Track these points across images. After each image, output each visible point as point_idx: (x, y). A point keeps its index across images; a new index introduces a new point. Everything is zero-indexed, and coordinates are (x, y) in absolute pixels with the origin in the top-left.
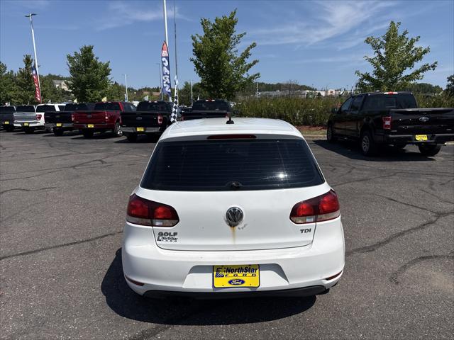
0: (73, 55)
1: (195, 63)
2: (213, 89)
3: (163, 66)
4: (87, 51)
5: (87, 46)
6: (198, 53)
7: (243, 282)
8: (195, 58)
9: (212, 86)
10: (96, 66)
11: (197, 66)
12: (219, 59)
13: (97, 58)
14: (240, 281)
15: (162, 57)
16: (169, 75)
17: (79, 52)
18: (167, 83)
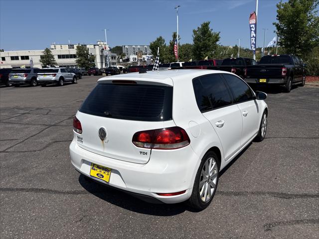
0: (196, 29)
1: (277, 26)
2: (290, 46)
3: (251, 30)
4: (206, 26)
5: (205, 22)
6: (280, 17)
7: (103, 177)
8: (278, 22)
9: (289, 43)
10: (210, 36)
11: (278, 27)
12: (298, 20)
13: (212, 30)
14: (102, 175)
15: (250, 25)
16: (255, 38)
17: (200, 27)
18: (253, 44)
